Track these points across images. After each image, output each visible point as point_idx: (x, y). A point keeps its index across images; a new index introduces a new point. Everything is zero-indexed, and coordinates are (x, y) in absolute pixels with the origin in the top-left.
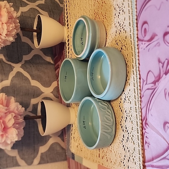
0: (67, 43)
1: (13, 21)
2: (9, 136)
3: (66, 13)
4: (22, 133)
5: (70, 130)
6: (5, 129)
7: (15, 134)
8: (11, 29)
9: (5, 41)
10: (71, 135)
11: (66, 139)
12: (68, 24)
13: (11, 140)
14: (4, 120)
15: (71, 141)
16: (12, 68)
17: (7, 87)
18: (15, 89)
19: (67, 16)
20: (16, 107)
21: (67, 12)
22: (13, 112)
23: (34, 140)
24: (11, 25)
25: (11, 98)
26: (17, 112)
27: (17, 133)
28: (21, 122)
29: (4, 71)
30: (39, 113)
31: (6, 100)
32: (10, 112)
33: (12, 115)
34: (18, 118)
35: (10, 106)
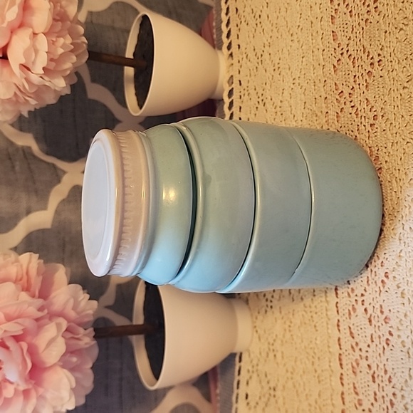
0: (227, 101)
1: (68, 30)
2: (48, 396)
3: (224, 11)
4: (89, 383)
5: (234, 368)
6: (36, 372)
7: (68, 388)
8: (60, 51)
9: (40, 91)
10: (238, 388)
11: (217, 395)
12: (230, 44)
13: (54, 407)
14: (34, 341)
15: (235, 406)
16: (57, 176)
17: (43, 231)
18: (67, 239)
19: (229, 20)
20: (72, 301)
21: (228, 9)
22: (61, 314)
23: (121, 397)
24: (61, 40)
25: (56, 270)
26: (72, 314)
27: (74, 385)
28: (87, 346)
29: (34, 183)
30: (139, 318)
31: (41, 278)
32: (52, 316)
33: (58, 325)
34: (76, 336)
35: (53, 294)
